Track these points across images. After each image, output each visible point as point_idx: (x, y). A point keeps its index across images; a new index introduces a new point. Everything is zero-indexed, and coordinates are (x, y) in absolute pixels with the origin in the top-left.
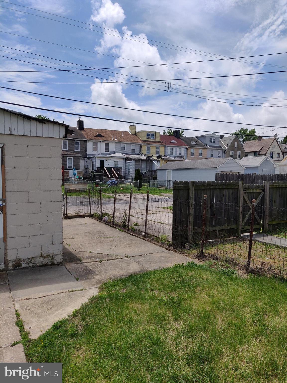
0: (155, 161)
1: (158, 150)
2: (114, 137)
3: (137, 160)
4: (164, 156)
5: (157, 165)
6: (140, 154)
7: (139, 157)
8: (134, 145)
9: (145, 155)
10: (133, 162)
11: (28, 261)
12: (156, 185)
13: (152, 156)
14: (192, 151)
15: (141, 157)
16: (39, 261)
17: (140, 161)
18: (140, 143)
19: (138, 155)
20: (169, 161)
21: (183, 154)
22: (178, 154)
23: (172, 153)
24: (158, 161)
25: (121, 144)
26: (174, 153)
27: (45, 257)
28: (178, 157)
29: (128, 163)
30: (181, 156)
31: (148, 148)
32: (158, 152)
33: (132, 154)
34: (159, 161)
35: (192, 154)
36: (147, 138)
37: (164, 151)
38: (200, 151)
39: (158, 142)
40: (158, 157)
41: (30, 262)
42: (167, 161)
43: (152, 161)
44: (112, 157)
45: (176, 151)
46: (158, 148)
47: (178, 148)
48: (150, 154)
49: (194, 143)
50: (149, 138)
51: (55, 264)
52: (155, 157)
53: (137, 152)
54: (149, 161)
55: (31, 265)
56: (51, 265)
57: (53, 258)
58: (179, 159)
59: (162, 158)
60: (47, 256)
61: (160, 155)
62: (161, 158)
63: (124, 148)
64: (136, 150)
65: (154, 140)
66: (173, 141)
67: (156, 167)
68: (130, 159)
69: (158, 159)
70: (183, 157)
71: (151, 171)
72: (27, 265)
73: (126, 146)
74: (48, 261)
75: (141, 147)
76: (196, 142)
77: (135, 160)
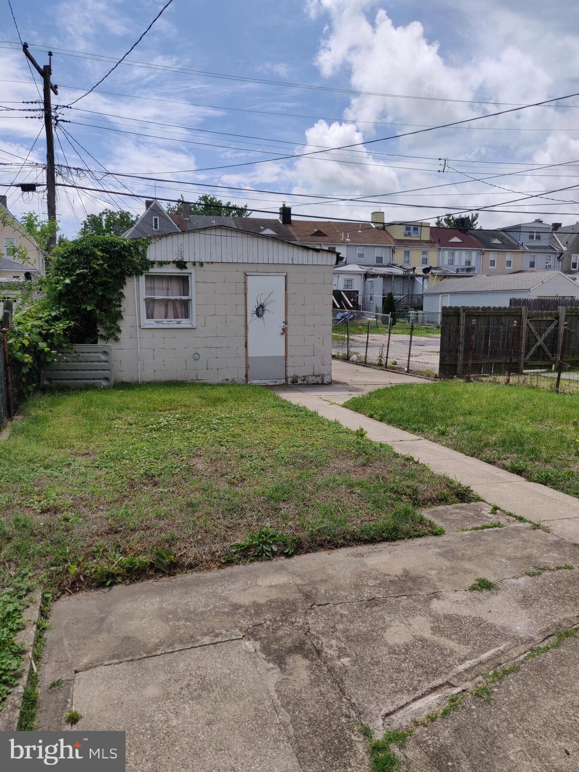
0: (419, 278)
1: (425, 256)
2: (346, 236)
3: (387, 277)
4: (436, 268)
5: (423, 286)
6: (393, 264)
7: (390, 271)
8: (381, 249)
9: (401, 267)
10: (379, 281)
11: (303, 378)
12: (420, 320)
13: (414, 268)
14: (492, 256)
15: (394, 271)
16: (312, 380)
17: (391, 278)
18: (392, 246)
19: (388, 266)
20: (445, 277)
21: (473, 264)
22: (463, 263)
23: (451, 262)
24: (424, 278)
25: (358, 248)
26: (456, 263)
27: (316, 376)
28: (463, 269)
29: (371, 281)
30: (469, 267)
31: (407, 253)
32: (425, 261)
33: (376, 266)
34: (427, 278)
35: (492, 263)
36: (405, 235)
37: (438, 258)
38: (509, 257)
39: (427, 242)
40: (426, 271)
41: (305, 380)
42: (442, 278)
43: (413, 278)
44: (341, 273)
45: (461, 258)
46: (424, 253)
47: (464, 253)
48: (410, 265)
49: (496, 241)
50: (409, 234)
51: (325, 384)
52: (419, 271)
53: (385, 261)
54: (408, 278)
55: (305, 382)
56: (321, 384)
57: (323, 378)
58: (464, 273)
59: (433, 271)
60: (318, 376)
61: (428, 267)
62: (430, 272)
63: (361, 255)
64: (383, 258)
65: (419, 239)
66: (456, 239)
67: (421, 289)
68: (374, 276)
69: (425, 275)
70: (473, 269)
71: (411, 296)
72: (302, 382)
73: (367, 252)
74: (319, 380)
75: (393, 252)
76: (501, 238)
77: (383, 277)
